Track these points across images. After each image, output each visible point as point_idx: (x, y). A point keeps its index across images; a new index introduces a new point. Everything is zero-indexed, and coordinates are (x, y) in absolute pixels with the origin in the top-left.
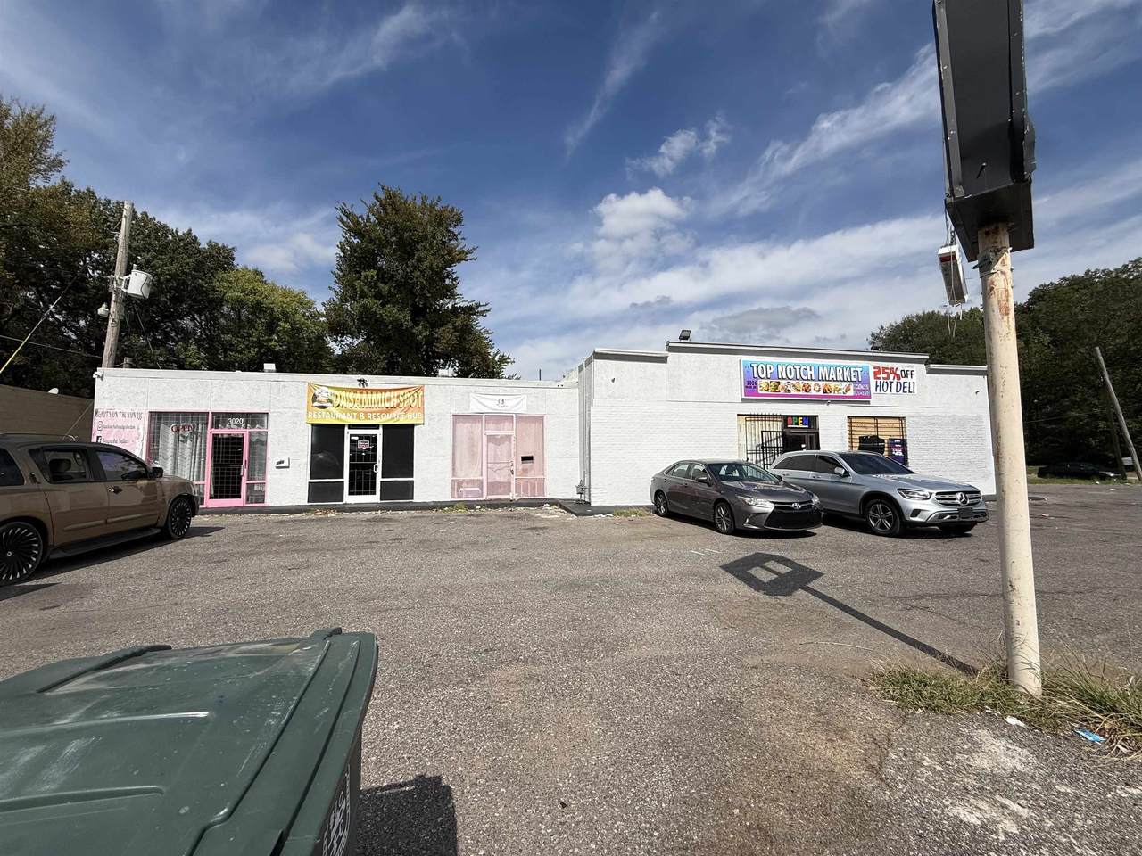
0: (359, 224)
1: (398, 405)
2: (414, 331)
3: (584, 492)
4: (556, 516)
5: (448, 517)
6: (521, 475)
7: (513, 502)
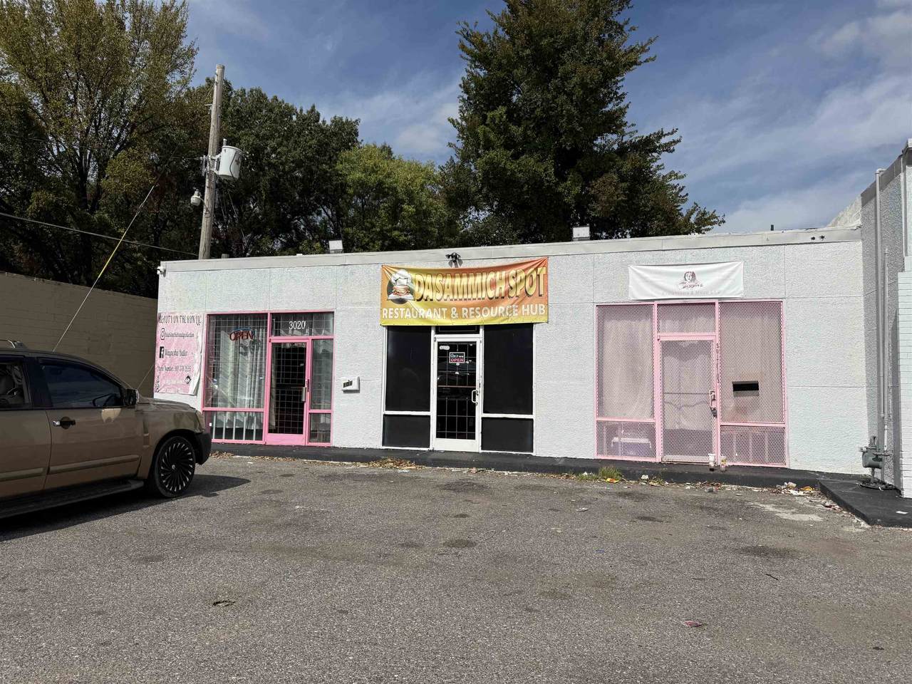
0: (482, 45)
1: (507, 293)
2: (560, 189)
3: (880, 464)
4: (815, 518)
5: (581, 495)
6: (733, 419)
7: (715, 472)
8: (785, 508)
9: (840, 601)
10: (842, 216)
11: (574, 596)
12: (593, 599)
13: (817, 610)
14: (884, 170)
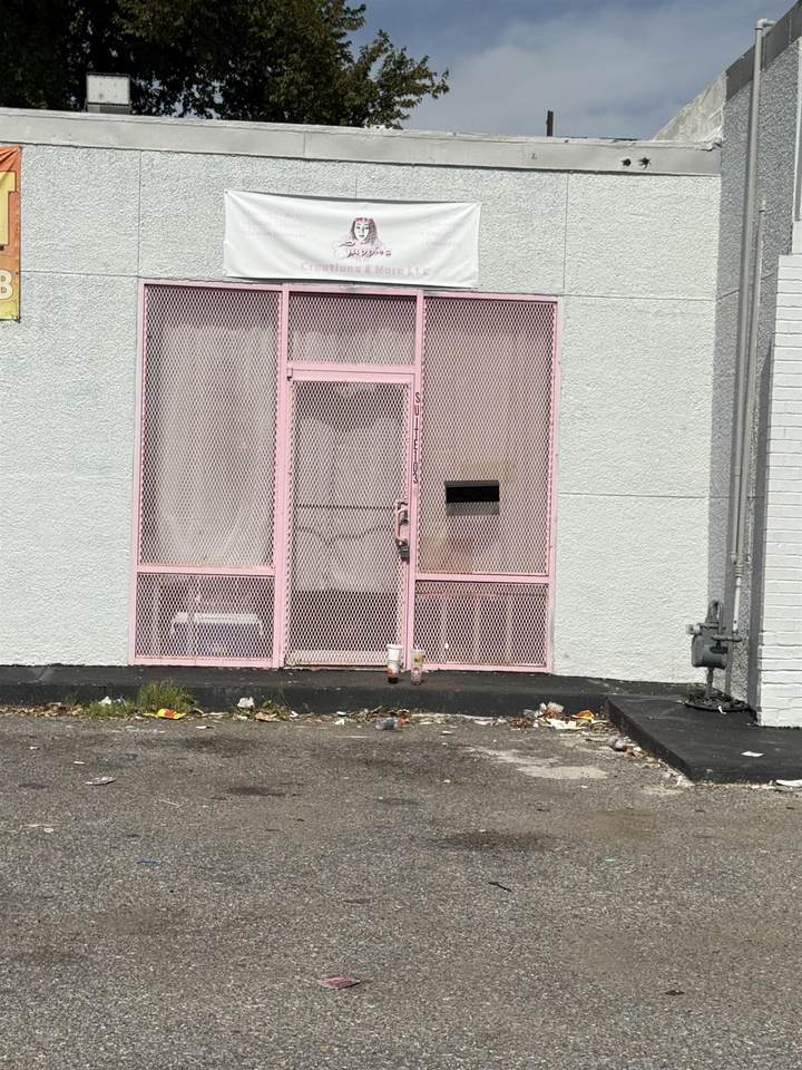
3: (724, 658)
4: (593, 772)
5: (96, 749)
6: (442, 568)
7: (399, 685)
8: (538, 755)
9: (620, 919)
10: (689, 114)
11: (92, 956)
12: (134, 957)
13: (577, 938)
14: (771, 22)
